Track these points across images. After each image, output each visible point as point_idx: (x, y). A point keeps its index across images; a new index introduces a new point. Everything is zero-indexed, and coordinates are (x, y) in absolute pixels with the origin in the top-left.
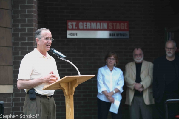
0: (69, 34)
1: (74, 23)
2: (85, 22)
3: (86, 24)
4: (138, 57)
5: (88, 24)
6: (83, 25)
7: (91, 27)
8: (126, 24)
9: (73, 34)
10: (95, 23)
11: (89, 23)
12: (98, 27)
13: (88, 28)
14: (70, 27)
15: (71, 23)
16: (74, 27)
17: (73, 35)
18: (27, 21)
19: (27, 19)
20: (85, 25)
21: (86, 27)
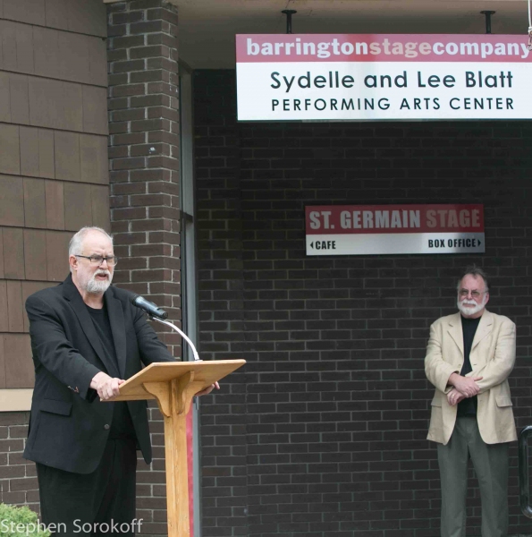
0: (312, 245)
1: (326, 214)
2: (357, 210)
3: (361, 216)
4: (468, 299)
5: (368, 215)
6: (352, 218)
7: (374, 224)
8: (475, 212)
9: (324, 242)
10: (386, 213)
11: (370, 213)
12: (396, 223)
13: (365, 226)
14: (315, 225)
15: (318, 214)
16: (326, 226)
17: (324, 247)
18: (147, 213)
19: (147, 208)
20: (356, 219)
21: (361, 223)
